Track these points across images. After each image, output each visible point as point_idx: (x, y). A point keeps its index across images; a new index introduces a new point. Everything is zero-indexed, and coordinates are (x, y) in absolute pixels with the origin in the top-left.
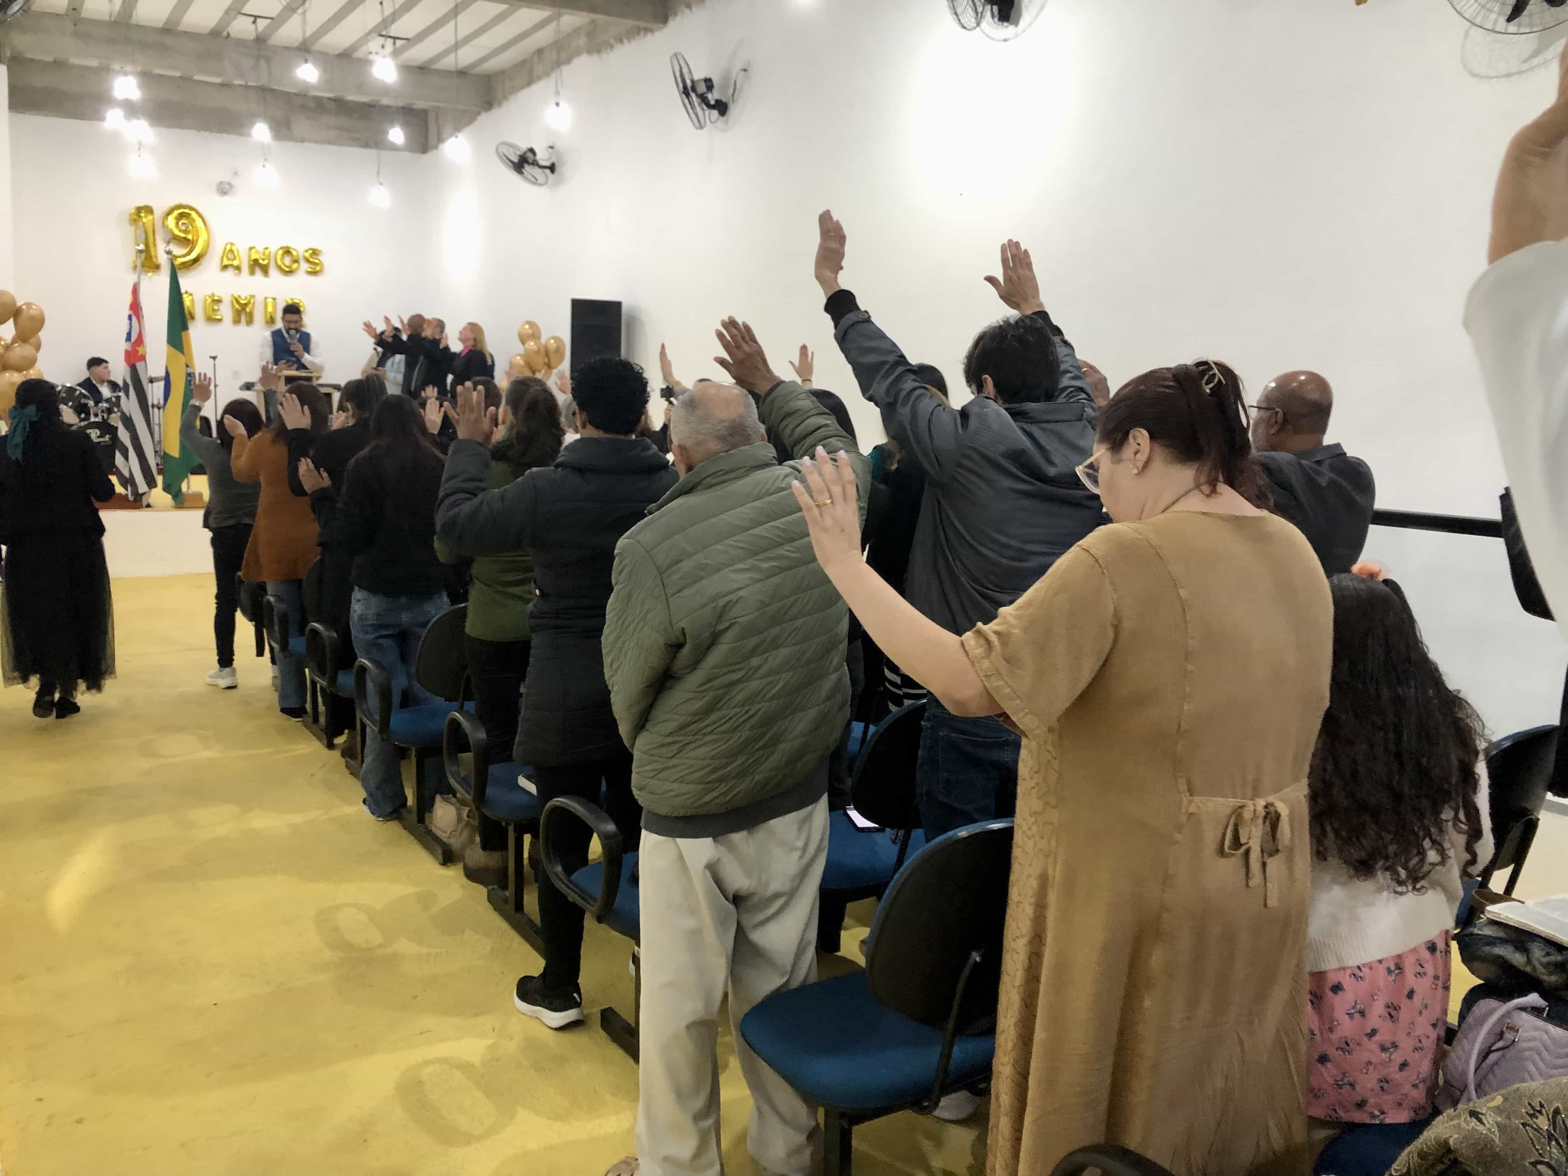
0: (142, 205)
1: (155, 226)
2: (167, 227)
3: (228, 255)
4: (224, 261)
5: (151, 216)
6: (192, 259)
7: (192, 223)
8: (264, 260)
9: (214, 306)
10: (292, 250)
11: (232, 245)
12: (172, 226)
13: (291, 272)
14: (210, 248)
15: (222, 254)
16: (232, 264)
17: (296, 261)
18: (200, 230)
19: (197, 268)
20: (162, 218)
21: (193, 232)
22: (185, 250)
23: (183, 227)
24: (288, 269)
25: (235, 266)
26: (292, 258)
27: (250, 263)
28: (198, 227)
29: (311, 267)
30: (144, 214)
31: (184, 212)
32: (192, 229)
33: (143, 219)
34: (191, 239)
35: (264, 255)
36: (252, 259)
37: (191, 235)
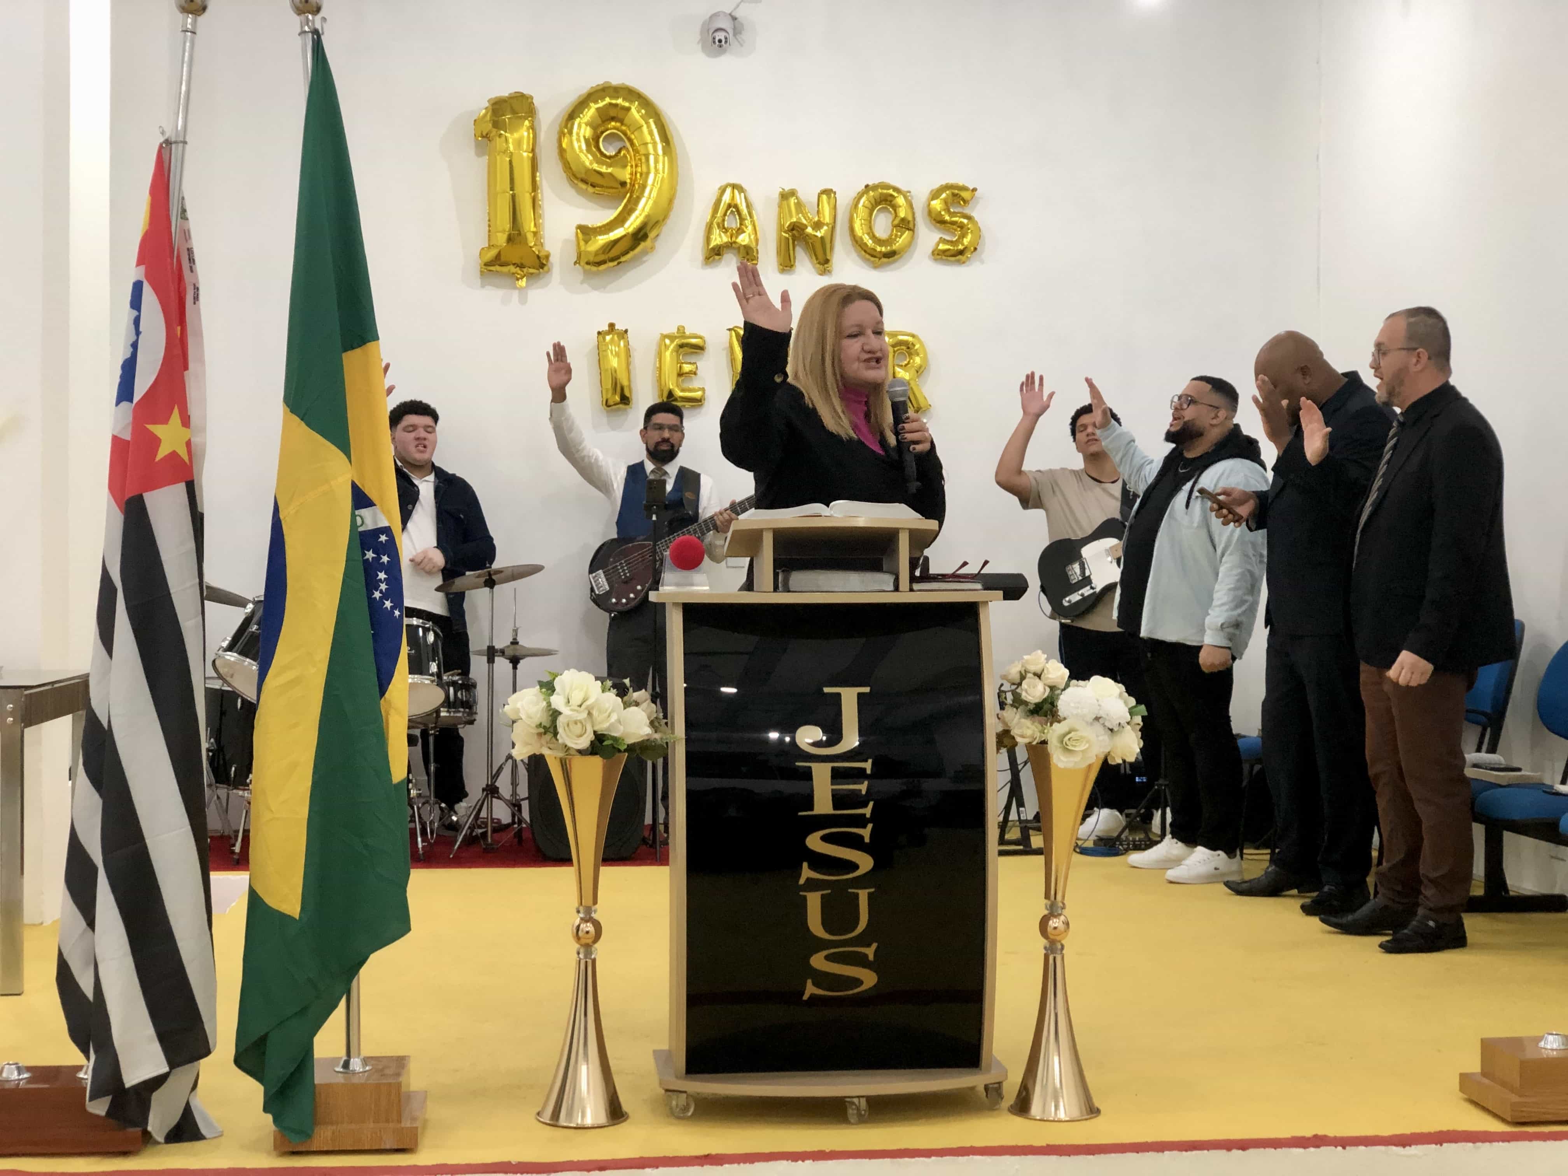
0: (505, 93)
1: (537, 151)
2: (568, 150)
3: (724, 220)
4: (713, 237)
5: (527, 123)
6: (628, 233)
7: (633, 133)
8: (818, 225)
9: (682, 363)
10: (895, 194)
11: (736, 191)
12: (580, 147)
13: (891, 255)
14: (676, 202)
15: (709, 217)
16: (735, 242)
17: (905, 225)
18: (651, 150)
19: (645, 259)
20: (557, 128)
21: (635, 159)
22: (613, 211)
23: (611, 148)
24: (883, 249)
25: (742, 249)
26: (896, 216)
27: (781, 235)
28: (646, 144)
29: (948, 238)
30: (508, 118)
31: (610, 104)
32: (631, 150)
33: (506, 132)
34: (628, 181)
35: (818, 212)
36: (788, 223)
37: (629, 168)
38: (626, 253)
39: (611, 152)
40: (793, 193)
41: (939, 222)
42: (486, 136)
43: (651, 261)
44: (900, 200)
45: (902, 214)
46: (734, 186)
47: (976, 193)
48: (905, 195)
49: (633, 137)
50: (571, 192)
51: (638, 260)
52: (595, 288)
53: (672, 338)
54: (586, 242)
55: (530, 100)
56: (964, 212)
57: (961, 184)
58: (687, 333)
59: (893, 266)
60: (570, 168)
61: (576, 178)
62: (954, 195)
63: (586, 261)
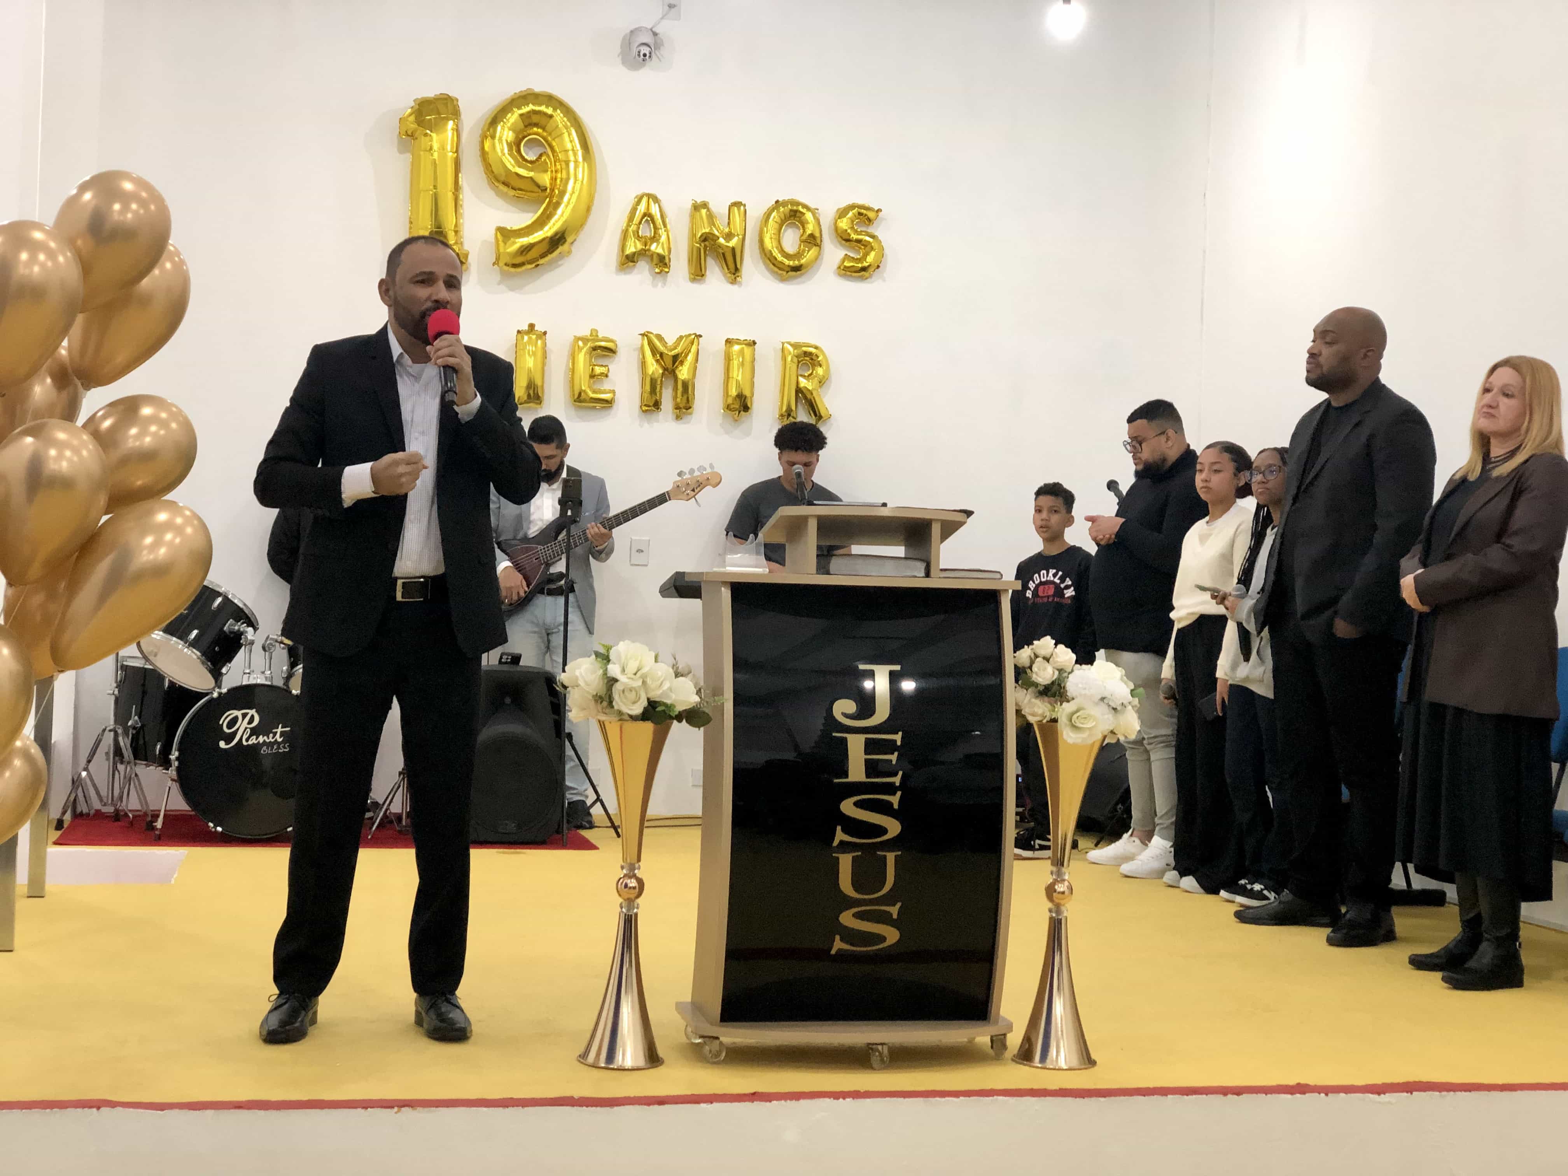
0: (430, 94)
1: (460, 151)
2: (490, 153)
3: (639, 228)
4: (628, 244)
5: (451, 124)
6: (547, 237)
7: (554, 139)
8: (729, 236)
9: (595, 365)
10: (804, 211)
11: (651, 200)
12: (502, 151)
13: (797, 269)
14: (594, 209)
15: (625, 225)
16: (649, 250)
17: (813, 241)
18: (572, 158)
19: (560, 263)
20: (480, 132)
21: (555, 165)
22: (531, 215)
23: (530, 153)
24: (791, 263)
25: (655, 257)
26: (804, 231)
27: (693, 245)
28: (566, 151)
29: (852, 255)
30: (434, 118)
31: (535, 112)
32: (552, 157)
33: (431, 132)
34: (548, 185)
35: (729, 223)
36: (700, 235)
37: (549, 173)
38: (543, 256)
39: (531, 157)
40: (705, 205)
41: (845, 239)
42: (412, 135)
43: (567, 265)
44: (809, 216)
45: (810, 228)
46: (649, 196)
47: (880, 214)
48: (814, 212)
49: (554, 144)
50: (491, 193)
51: (553, 264)
52: (512, 289)
53: (585, 340)
54: (505, 244)
55: (455, 102)
56: (869, 231)
57: (867, 205)
58: (600, 336)
59: (799, 280)
60: (493, 172)
61: (498, 181)
62: (860, 214)
63: (505, 262)
